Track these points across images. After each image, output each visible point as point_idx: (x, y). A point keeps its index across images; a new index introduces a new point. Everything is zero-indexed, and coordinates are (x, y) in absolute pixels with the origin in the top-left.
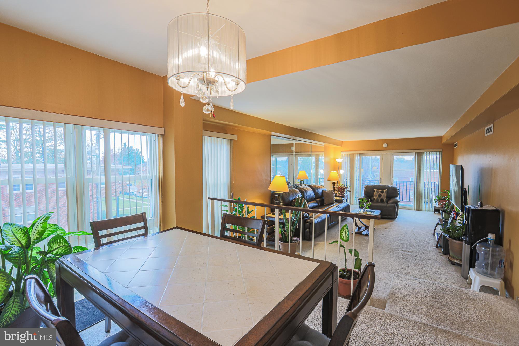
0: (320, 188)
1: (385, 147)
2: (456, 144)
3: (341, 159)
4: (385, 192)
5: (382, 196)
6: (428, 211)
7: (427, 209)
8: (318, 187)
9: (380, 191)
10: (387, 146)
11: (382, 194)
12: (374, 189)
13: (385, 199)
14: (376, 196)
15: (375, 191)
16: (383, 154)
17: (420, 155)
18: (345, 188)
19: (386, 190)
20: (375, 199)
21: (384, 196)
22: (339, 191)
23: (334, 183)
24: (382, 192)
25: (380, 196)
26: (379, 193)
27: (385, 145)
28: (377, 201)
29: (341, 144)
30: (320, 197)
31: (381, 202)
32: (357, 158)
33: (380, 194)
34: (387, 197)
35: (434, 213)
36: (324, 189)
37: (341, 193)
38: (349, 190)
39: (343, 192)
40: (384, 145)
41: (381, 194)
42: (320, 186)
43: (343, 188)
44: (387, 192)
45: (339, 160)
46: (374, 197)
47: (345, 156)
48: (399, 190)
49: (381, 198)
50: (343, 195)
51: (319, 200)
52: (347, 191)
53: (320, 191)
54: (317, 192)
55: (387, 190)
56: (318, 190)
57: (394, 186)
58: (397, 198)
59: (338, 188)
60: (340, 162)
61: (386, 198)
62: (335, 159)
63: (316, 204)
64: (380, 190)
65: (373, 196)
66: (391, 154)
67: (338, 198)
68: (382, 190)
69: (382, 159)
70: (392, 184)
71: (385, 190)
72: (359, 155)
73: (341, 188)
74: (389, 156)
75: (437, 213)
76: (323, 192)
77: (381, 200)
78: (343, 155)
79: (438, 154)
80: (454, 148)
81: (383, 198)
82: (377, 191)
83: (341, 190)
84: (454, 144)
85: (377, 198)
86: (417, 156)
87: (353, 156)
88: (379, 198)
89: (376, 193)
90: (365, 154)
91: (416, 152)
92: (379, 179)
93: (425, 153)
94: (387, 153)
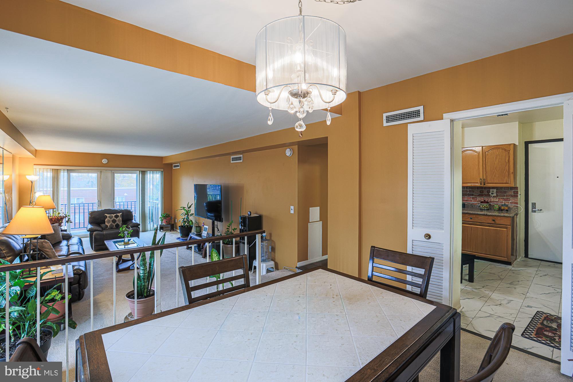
3: (34, 175)
4: (120, 217)
5: (117, 221)
7: (152, 229)
9: (114, 215)
11: (117, 219)
12: (106, 214)
13: (120, 224)
14: (109, 222)
15: (108, 217)
16: (102, 172)
17: (143, 173)
18: (64, 217)
19: (121, 213)
20: (109, 226)
24: (117, 217)
25: (114, 221)
26: (112, 219)
29: (35, 153)
31: (116, 228)
32: (63, 176)
33: (114, 219)
34: (123, 220)
35: (160, 231)
38: (68, 220)
40: (103, 161)
41: (115, 219)
44: (122, 216)
45: (31, 178)
46: (106, 223)
49: (116, 223)
55: (122, 214)
57: (129, 209)
58: (134, 221)
61: (121, 222)
64: (114, 214)
65: (105, 223)
66: (111, 171)
69: (99, 178)
70: (114, 207)
71: (119, 214)
72: (66, 172)
74: (109, 174)
77: (116, 225)
78: (38, 170)
79: (160, 173)
80: (174, 168)
81: (118, 223)
82: (109, 217)
83: (59, 222)
84: (173, 165)
85: (111, 224)
86: (141, 175)
87: (56, 172)
88: (113, 224)
89: (109, 219)
90: (76, 170)
91: (139, 171)
92: (96, 202)
93: (148, 171)
94: (107, 171)
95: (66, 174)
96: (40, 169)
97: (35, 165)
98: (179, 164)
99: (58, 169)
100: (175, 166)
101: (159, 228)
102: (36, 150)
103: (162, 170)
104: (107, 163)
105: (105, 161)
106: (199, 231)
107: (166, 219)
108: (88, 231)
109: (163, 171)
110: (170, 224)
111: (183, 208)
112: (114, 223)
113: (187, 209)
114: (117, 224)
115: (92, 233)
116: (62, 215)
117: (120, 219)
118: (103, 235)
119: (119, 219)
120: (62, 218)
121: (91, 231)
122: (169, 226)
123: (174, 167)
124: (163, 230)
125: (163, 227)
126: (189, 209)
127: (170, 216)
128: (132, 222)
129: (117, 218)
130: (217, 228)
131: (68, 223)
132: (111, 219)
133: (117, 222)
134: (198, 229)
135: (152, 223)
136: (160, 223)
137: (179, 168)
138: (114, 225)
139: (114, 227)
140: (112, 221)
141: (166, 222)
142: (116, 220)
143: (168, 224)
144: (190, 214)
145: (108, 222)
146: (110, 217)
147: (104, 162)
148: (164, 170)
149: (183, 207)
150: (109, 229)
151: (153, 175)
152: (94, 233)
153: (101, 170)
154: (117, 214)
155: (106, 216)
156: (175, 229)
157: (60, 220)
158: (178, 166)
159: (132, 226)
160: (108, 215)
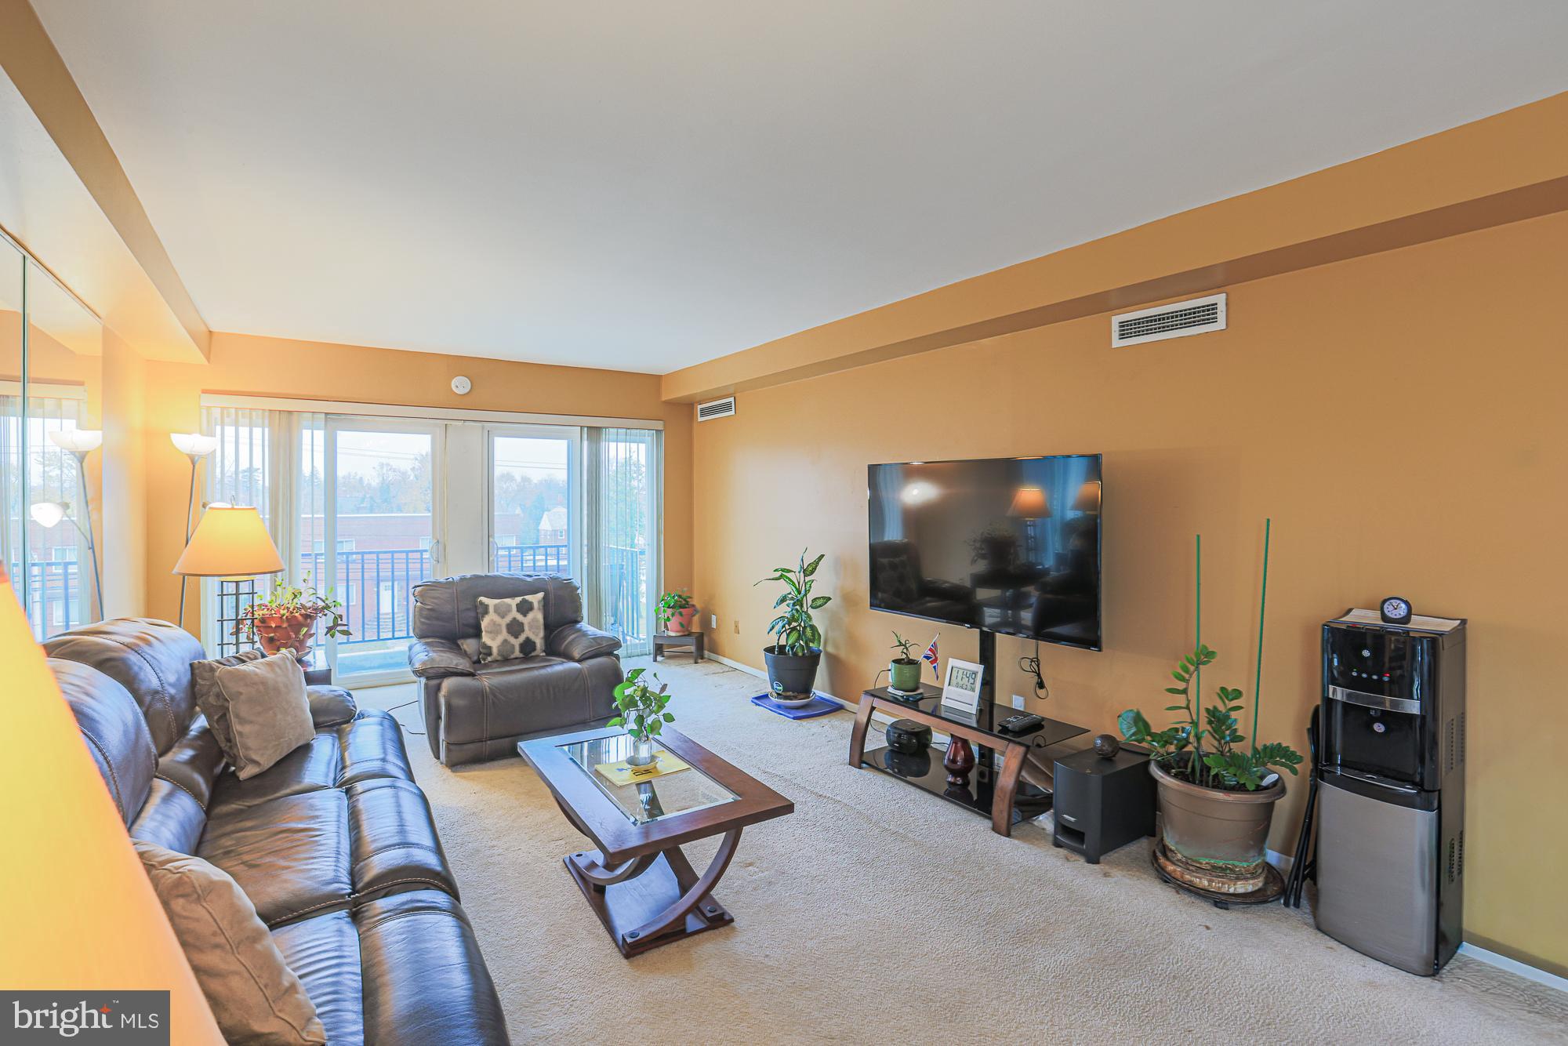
1: (460, 391)
2: (730, 403)
3: (202, 434)
4: (539, 609)
5: (526, 628)
9: (512, 602)
10: (467, 390)
11: (525, 620)
13: (539, 639)
14: (495, 632)
15: (491, 609)
16: (450, 428)
17: (596, 436)
18: (317, 610)
19: (541, 595)
20: (495, 651)
21: (534, 626)
24: (525, 608)
25: (515, 628)
26: (508, 619)
28: (506, 660)
29: (207, 343)
31: (521, 655)
32: (311, 438)
33: (515, 619)
34: (548, 626)
35: (655, 660)
38: (336, 625)
40: (455, 383)
41: (520, 617)
43: (302, 615)
44: (546, 603)
45: (191, 443)
46: (486, 639)
47: (229, 421)
48: (581, 589)
49: (522, 638)
51: (190, 760)
52: (330, 629)
53: (173, 674)
54: (159, 694)
55: (544, 598)
57: (566, 574)
61: (542, 634)
64: (513, 595)
65: (480, 637)
66: (483, 427)
68: (520, 599)
69: (440, 451)
70: (492, 565)
71: (534, 599)
72: (320, 423)
74: (474, 435)
75: (659, 658)
77: (520, 647)
78: (217, 413)
79: (651, 439)
80: (700, 419)
81: (533, 637)
82: (497, 609)
83: (297, 633)
84: (700, 407)
85: (505, 641)
86: (585, 443)
87: (285, 424)
88: (512, 640)
89: (497, 618)
90: (359, 417)
91: (581, 427)
92: (426, 544)
93: (611, 430)
94: (467, 423)
95: (320, 435)
96: (223, 409)
97: (205, 392)
98: (732, 399)
99: (290, 412)
100: (704, 412)
101: (651, 647)
102: (210, 331)
103: (659, 425)
104: (468, 393)
105: (460, 385)
106: (911, 685)
108: (419, 673)
109: (662, 428)
110: (690, 634)
111: (780, 573)
112: (516, 637)
113: (796, 576)
114: (527, 638)
115: (434, 682)
116: (306, 600)
117: (537, 621)
118: (480, 693)
119: (535, 620)
120: (309, 618)
121: (433, 676)
122: (690, 640)
123: (702, 416)
124: (665, 656)
125: (666, 645)
126: (807, 579)
127: (688, 603)
128: (580, 634)
129: (525, 616)
130: (1039, 675)
131: (333, 636)
132: (503, 617)
133: (527, 633)
134: (907, 670)
136: (654, 631)
137: (733, 413)
138: (516, 643)
139: (517, 653)
140: (508, 626)
141: (680, 629)
142: (522, 625)
143: (686, 633)
144: (814, 600)
145: (491, 632)
146: (501, 612)
147: (457, 387)
148: (665, 426)
149: (783, 570)
150: (496, 661)
151: (628, 443)
152: (448, 684)
153: (446, 422)
154: (527, 597)
155: (481, 603)
156: (706, 653)
157: (302, 625)
158: (726, 407)
159: (593, 653)
160: (491, 602)
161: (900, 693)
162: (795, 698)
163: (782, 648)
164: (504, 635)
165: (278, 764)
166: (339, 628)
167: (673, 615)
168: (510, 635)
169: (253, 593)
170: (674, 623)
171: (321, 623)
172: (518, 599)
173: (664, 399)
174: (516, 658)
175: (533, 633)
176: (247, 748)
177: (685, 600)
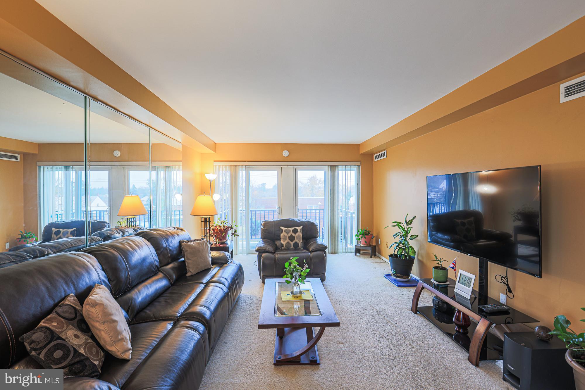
0: (172, 235)
1: (285, 155)
2: (384, 153)
3: (214, 174)
4: (300, 232)
5: (296, 238)
6: (346, 252)
7: (344, 250)
8: (167, 235)
9: (291, 229)
10: (287, 155)
11: (296, 236)
12: (281, 227)
13: (300, 243)
14: (285, 238)
15: (284, 231)
16: (283, 168)
17: (333, 168)
18: (228, 228)
19: (301, 227)
20: (284, 245)
21: (299, 237)
22: (215, 236)
23: (205, 221)
24: (295, 231)
25: (292, 238)
26: (289, 235)
27: (285, 153)
28: (288, 249)
29: (214, 147)
30: (174, 258)
31: (294, 248)
32: (242, 174)
33: (292, 235)
34: (304, 238)
35: (356, 255)
36: (184, 235)
37: (221, 240)
39: (224, 238)
41: (293, 234)
42: (173, 230)
43: (224, 230)
44: (303, 230)
45: (210, 176)
46: (282, 241)
47: (221, 169)
48: (318, 226)
49: (294, 242)
50: (224, 243)
51: (173, 268)
52: (232, 234)
53: (174, 243)
54: (166, 249)
55: (302, 228)
56: (167, 240)
57: (313, 220)
58: (319, 241)
59: (213, 230)
60: (212, 180)
61: (301, 241)
62: (202, 175)
63: (163, 283)
64: (291, 227)
65: (280, 240)
66: (294, 168)
67: (215, 254)
68: (294, 228)
69: (280, 176)
70: (296, 216)
71: (299, 228)
72: (244, 169)
73: (220, 230)
74: (291, 170)
75: (358, 254)
76: (183, 244)
78: (217, 167)
79: (355, 169)
80: (375, 160)
81: (298, 242)
82: (285, 231)
84: (375, 155)
85: (288, 242)
86: (330, 172)
87: (234, 170)
88: (290, 242)
89: (285, 234)
90: (255, 166)
91: (328, 166)
92: (276, 208)
93: (339, 166)
94: (288, 166)
95: (244, 172)
96: (219, 166)
97: (215, 161)
98: (385, 151)
99: (236, 166)
100: (376, 157)
101: (354, 250)
102: (216, 143)
103: (359, 163)
104: (289, 155)
107: (365, 237)
108: (257, 251)
109: (360, 165)
110: (370, 246)
111: (396, 224)
112: (292, 241)
113: (403, 225)
114: (296, 242)
115: (261, 254)
117: (300, 236)
118: (274, 259)
119: (299, 235)
121: (260, 251)
122: (370, 248)
123: (376, 159)
124: (360, 253)
125: (360, 249)
126: (408, 227)
127: (370, 233)
128: (316, 242)
129: (295, 234)
132: (288, 234)
133: (296, 240)
135: (344, 241)
136: (355, 243)
137: (385, 156)
138: (292, 243)
139: (292, 247)
140: (289, 237)
141: (365, 243)
142: (294, 237)
143: (368, 245)
144: (411, 236)
145: (284, 239)
146: (287, 232)
147: (284, 154)
148: (361, 163)
149: (397, 222)
150: (285, 249)
151: (346, 171)
152: (264, 255)
153: (282, 166)
154: (296, 228)
155: (281, 229)
156: (377, 253)
157: (223, 232)
158: (383, 155)
159: (316, 250)
160: (284, 229)
161: (435, 282)
162: (402, 277)
163: (396, 256)
164: (288, 240)
165: (198, 273)
166: (236, 234)
167: (361, 238)
168: (290, 240)
169: (209, 221)
170: (362, 241)
171: (230, 232)
172: (293, 228)
173: (360, 153)
174: (292, 249)
175: (298, 240)
176: (189, 267)
177: (368, 232)
